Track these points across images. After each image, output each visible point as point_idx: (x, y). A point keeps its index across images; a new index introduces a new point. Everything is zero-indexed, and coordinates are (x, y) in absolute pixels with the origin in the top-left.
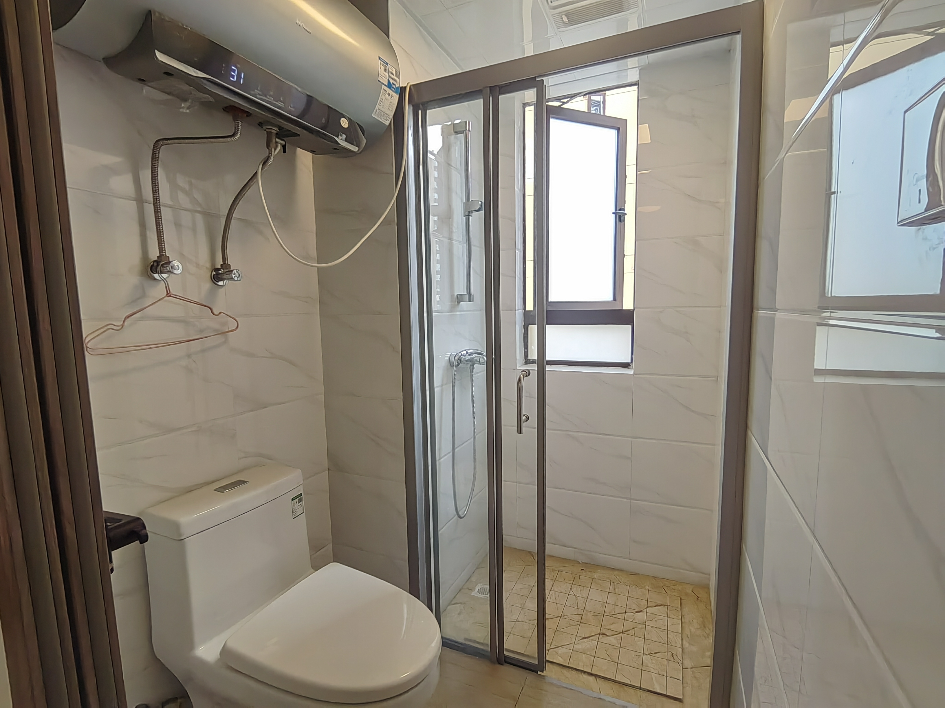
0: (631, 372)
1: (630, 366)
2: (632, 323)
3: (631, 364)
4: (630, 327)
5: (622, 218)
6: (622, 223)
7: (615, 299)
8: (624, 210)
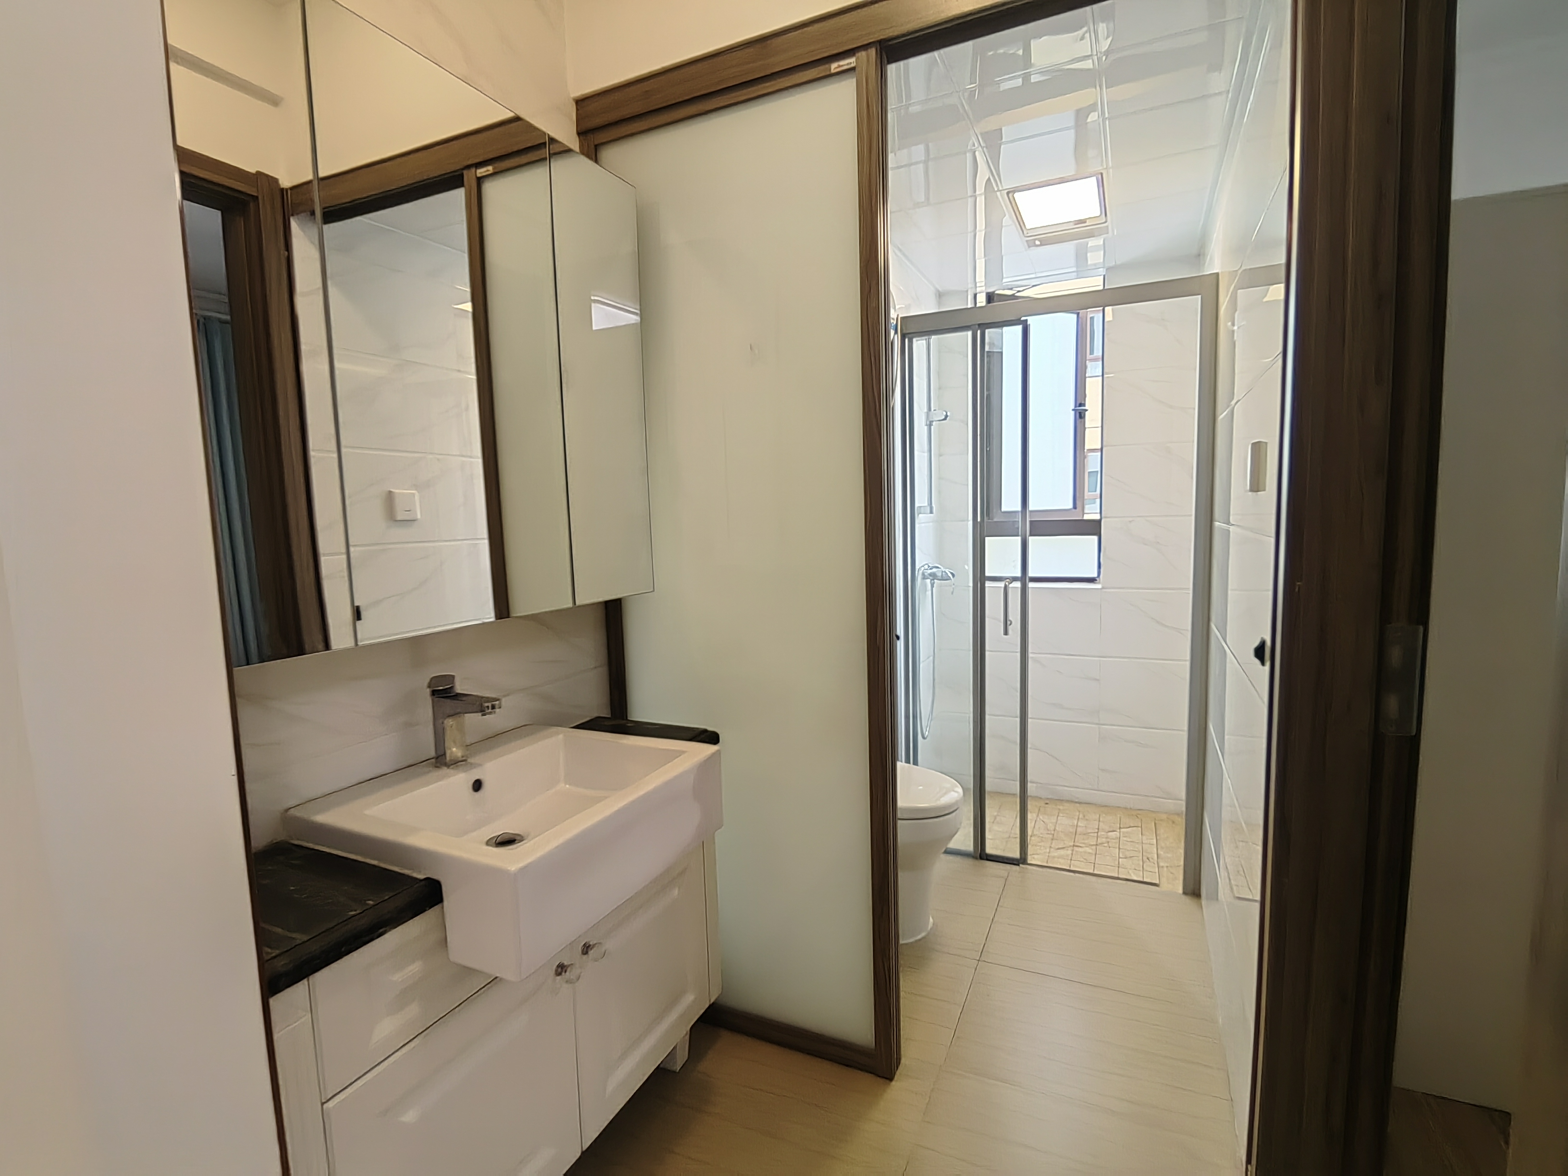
0: (1099, 586)
1: (1096, 580)
2: (1098, 534)
3: (1097, 579)
4: (1095, 538)
5: (1083, 415)
6: (1083, 420)
7: (1075, 507)
8: (1084, 405)
